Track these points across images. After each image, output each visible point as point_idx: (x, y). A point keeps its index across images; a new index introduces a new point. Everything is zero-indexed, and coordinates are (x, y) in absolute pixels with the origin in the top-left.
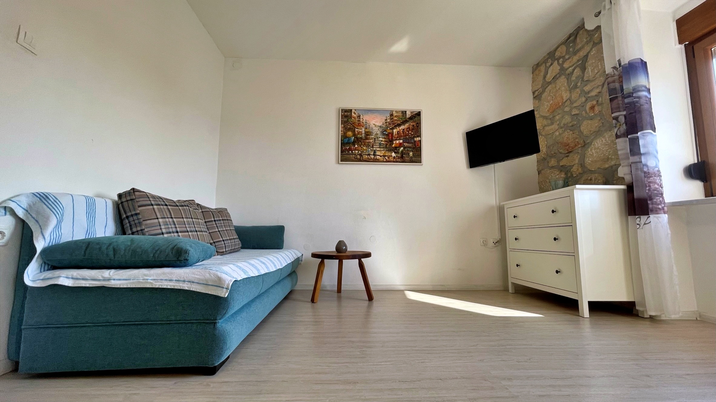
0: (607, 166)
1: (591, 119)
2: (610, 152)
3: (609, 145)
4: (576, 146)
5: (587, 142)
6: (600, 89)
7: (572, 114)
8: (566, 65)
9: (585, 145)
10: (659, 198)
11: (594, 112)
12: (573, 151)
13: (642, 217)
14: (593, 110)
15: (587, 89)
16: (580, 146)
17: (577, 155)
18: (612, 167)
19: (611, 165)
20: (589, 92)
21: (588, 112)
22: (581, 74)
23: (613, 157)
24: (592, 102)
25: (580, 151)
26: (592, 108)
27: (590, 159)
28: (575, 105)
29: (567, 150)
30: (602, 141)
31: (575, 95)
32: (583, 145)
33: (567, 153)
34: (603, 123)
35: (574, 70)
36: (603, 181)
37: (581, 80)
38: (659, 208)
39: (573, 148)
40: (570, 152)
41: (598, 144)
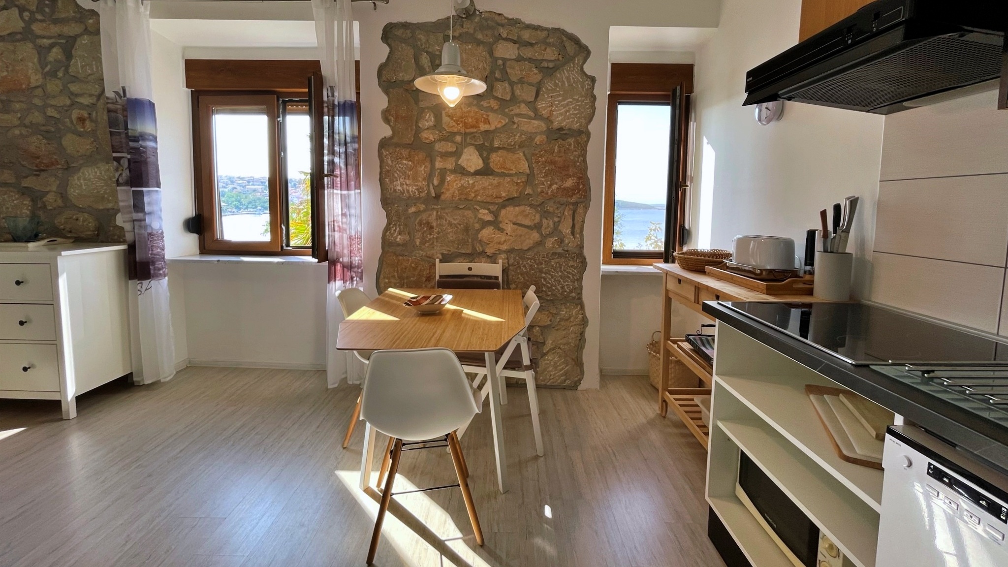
0: (101, 207)
1: (80, 135)
2: (106, 189)
3: (104, 180)
4: (53, 164)
5: (72, 165)
6: (95, 100)
7: (48, 114)
8: (36, 28)
9: (69, 169)
10: (160, 262)
11: (84, 128)
12: (47, 170)
13: (143, 282)
14: (83, 123)
15: (74, 88)
16: (59, 166)
17: (54, 179)
18: (108, 210)
19: (107, 207)
20: (77, 95)
21: (75, 122)
22: (64, 59)
23: (110, 198)
24: (82, 112)
25: (60, 175)
26: (82, 120)
27: (77, 191)
28: (52, 102)
29: (37, 166)
30: (96, 173)
31: (53, 86)
32: (64, 167)
33: (36, 171)
34: (97, 148)
35: (52, 46)
36: (95, 225)
37: (63, 69)
38: (160, 274)
39: (47, 166)
40: (43, 170)
41: (89, 175)
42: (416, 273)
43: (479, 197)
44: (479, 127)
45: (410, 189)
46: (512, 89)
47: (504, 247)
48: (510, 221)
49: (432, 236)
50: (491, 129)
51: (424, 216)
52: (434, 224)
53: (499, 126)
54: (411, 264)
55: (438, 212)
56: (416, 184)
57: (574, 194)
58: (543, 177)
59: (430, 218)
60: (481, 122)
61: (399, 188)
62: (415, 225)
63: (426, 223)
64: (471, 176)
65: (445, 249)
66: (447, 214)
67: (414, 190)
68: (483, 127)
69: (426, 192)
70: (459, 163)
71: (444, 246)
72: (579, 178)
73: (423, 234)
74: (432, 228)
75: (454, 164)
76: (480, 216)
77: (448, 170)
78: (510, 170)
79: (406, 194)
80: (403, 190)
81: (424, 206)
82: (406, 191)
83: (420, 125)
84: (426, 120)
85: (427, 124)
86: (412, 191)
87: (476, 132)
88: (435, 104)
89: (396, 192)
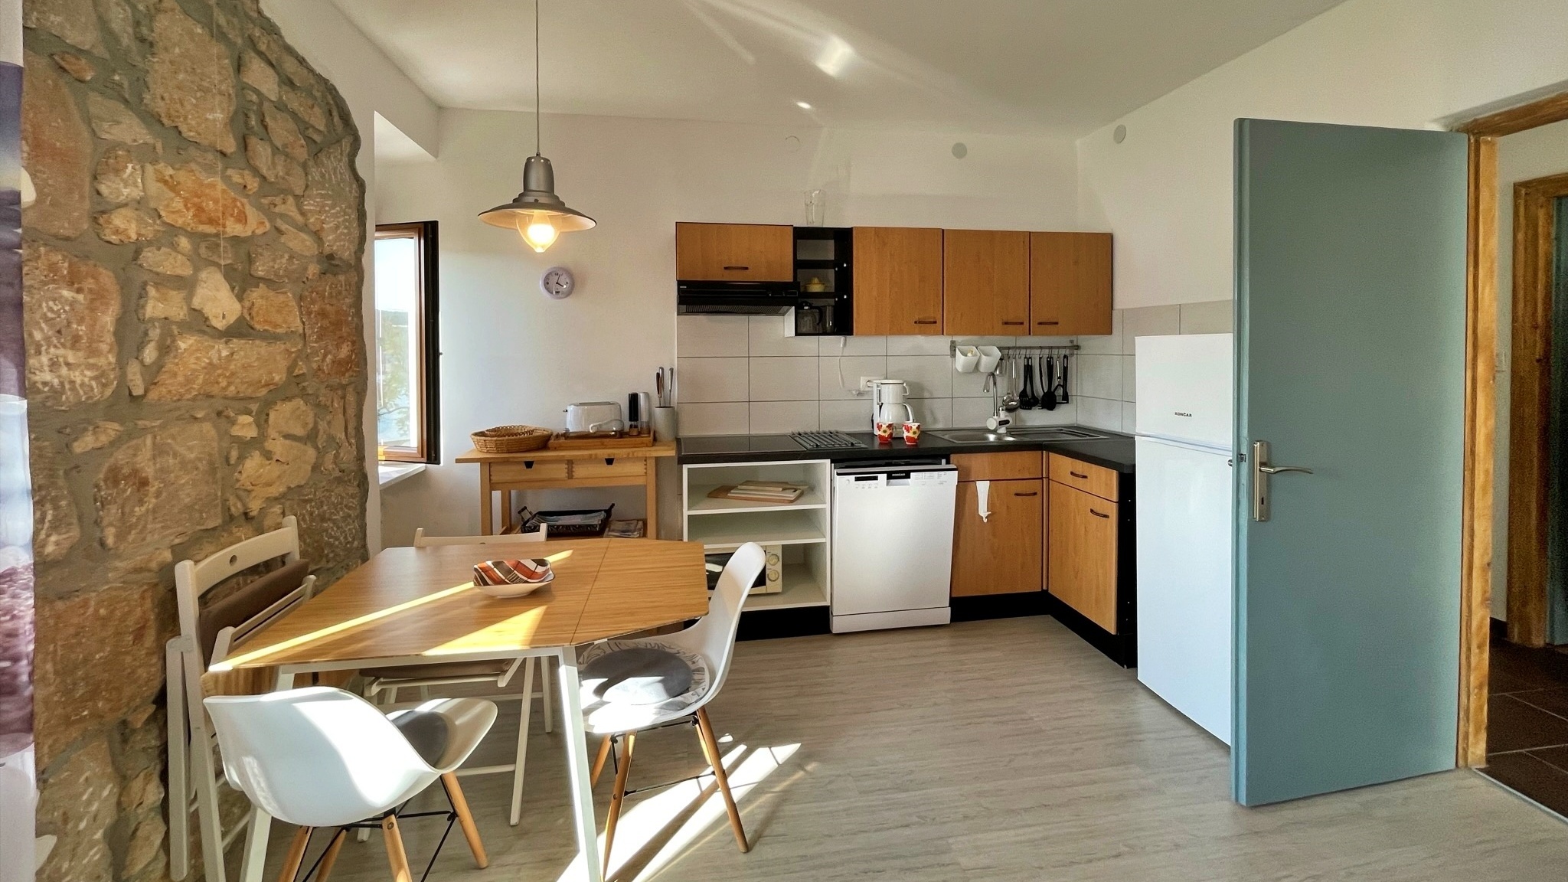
42: (111, 630)
43: (232, 388)
44: (224, 226)
45: (78, 379)
46: (273, 160)
47: (276, 490)
48: (280, 432)
49: (143, 509)
50: (243, 235)
51: (121, 456)
52: (149, 471)
53: (259, 232)
54: (96, 611)
55: (155, 437)
56: (91, 361)
57: (347, 370)
58: (316, 342)
59: (139, 459)
60: (232, 215)
61: (47, 377)
62: (97, 486)
63: (130, 475)
64: (220, 338)
65: (171, 534)
66: (173, 437)
67: (86, 380)
68: (234, 228)
69: (115, 383)
70: (196, 303)
71: (169, 528)
72: (353, 343)
73: (123, 507)
74: (144, 483)
75: (185, 308)
76: (236, 431)
77: (176, 323)
78: (276, 326)
79: (68, 397)
80: (62, 384)
81: (116, 426)
82: (67, 386)
83: (103, 189)
84: (122, 180)
85: (126, 191)
86: (82, 385)
87: (217, 235)
88: (141, 141)
89: (39, 391)
